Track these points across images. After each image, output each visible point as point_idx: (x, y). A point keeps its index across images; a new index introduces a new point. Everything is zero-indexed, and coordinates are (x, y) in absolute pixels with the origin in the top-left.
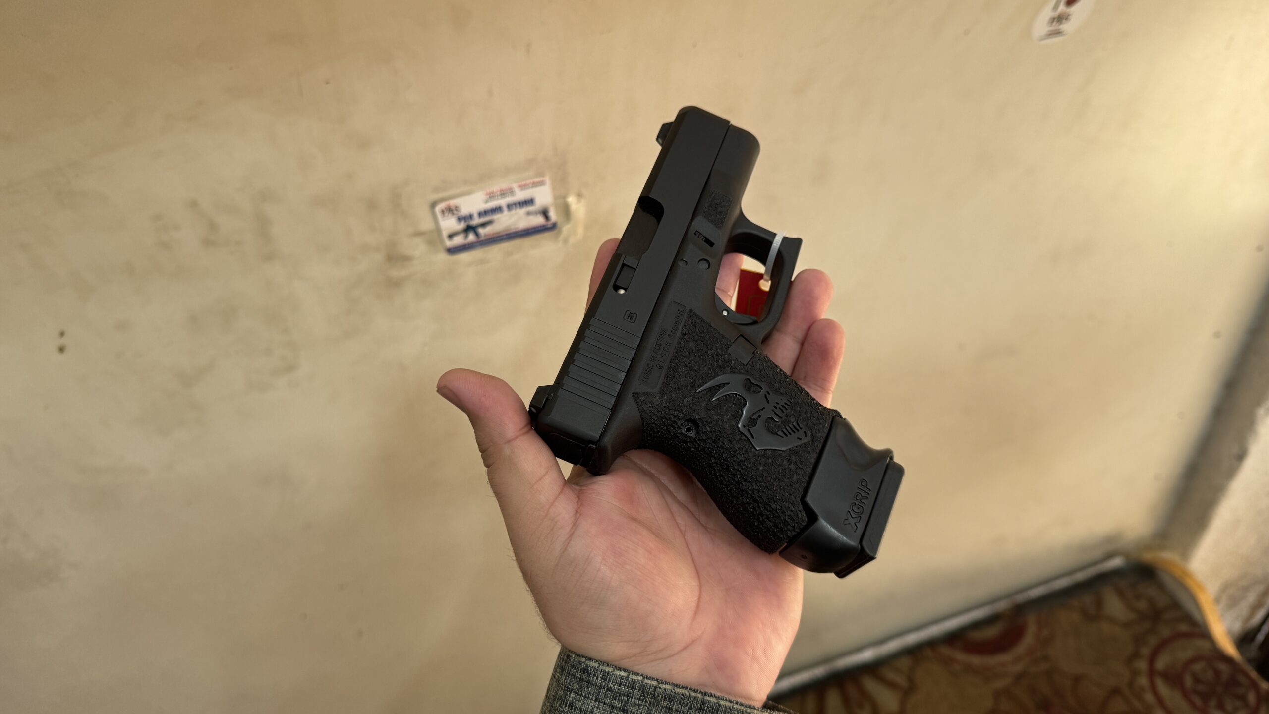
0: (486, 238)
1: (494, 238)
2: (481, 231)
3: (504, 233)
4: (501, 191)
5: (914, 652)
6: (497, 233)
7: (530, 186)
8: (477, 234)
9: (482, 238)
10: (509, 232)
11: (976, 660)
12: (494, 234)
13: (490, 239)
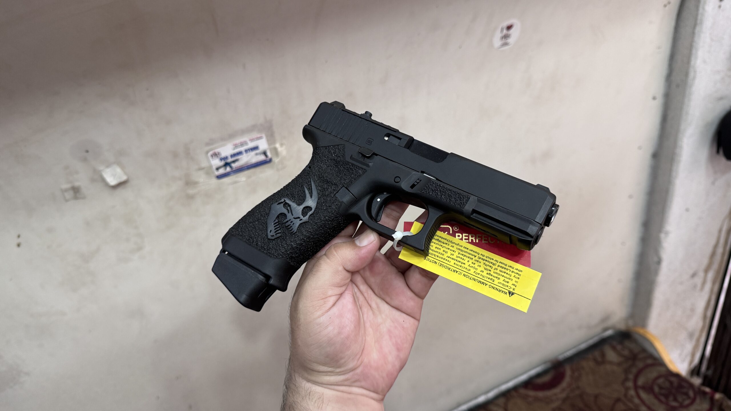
0: (236, 169)
1: (240, 168)
2: (233, 165)
3: (245, 166)
4: (240, 143)
6: (241, 166)
7: (256, 139)
8: (231, 167)
9: (234, 169)
10: (247, 165)
11: (541, 394)
12: (240, 166)
13: (238, 169)
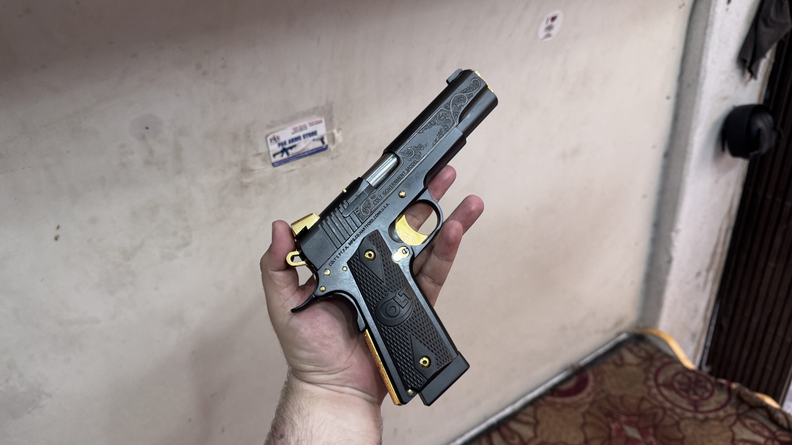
5: (534, 403)
11: (567, 400)
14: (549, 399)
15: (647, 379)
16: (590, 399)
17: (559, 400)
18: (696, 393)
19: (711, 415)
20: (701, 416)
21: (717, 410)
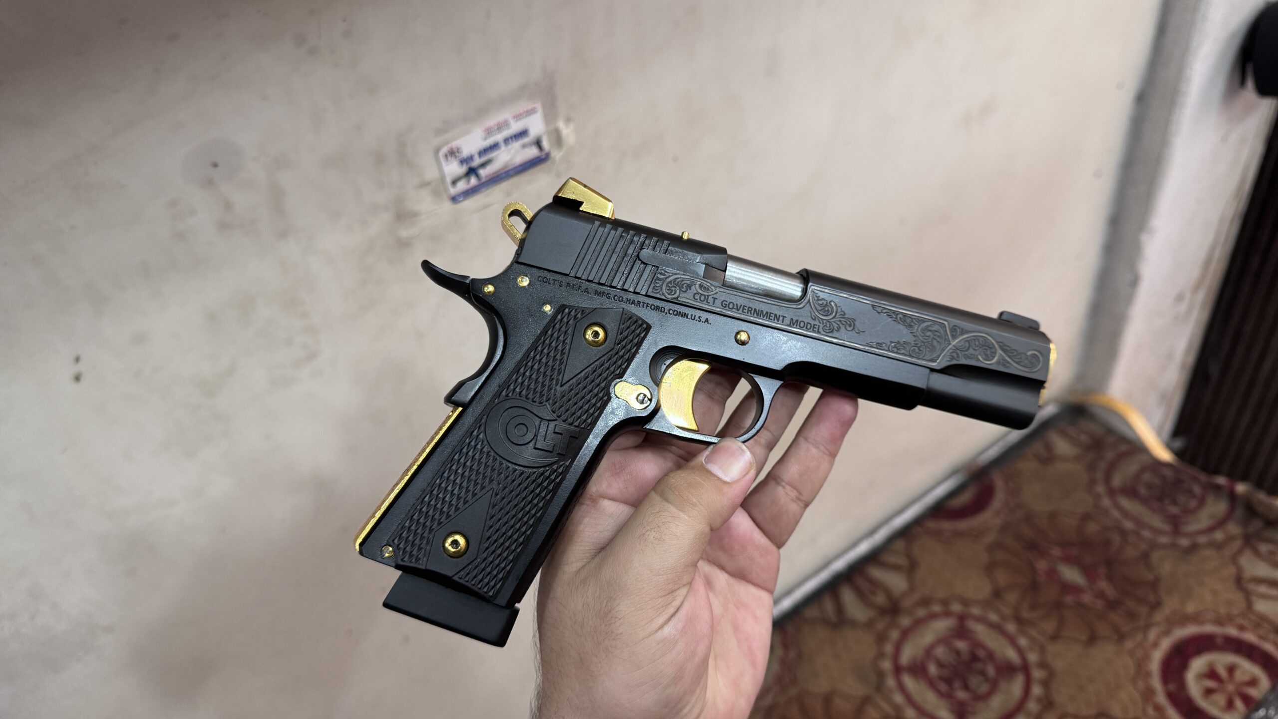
5: (906, 533)
11: (963, 525)
14: (931, 524)
15: (1092, 483)
16: (998, 522)
17: (947, 526)
18: (1175, 502)
19: (1202, 540)
20: (1184, 542)
21: (1211, 529)
